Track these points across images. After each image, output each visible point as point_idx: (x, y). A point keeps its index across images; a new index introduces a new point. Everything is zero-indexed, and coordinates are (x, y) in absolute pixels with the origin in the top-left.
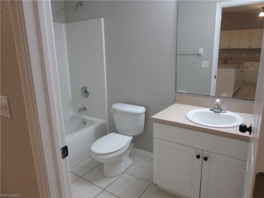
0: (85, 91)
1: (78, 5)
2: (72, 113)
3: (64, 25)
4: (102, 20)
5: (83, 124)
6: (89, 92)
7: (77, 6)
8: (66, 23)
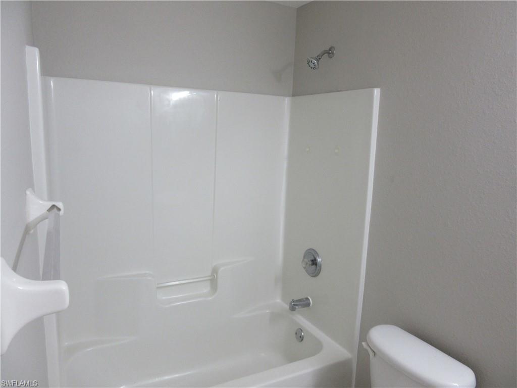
0: (313, 261)
1: (323, 54)
2: (278, 300)
3: (287, 100)
4: (377, 92)
5: (297, 338)
6: (320, 267)
7: (318, 59)
8: (294, 94)
